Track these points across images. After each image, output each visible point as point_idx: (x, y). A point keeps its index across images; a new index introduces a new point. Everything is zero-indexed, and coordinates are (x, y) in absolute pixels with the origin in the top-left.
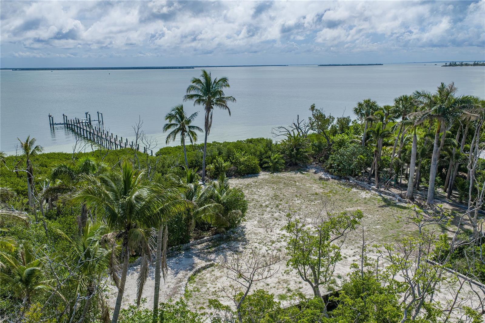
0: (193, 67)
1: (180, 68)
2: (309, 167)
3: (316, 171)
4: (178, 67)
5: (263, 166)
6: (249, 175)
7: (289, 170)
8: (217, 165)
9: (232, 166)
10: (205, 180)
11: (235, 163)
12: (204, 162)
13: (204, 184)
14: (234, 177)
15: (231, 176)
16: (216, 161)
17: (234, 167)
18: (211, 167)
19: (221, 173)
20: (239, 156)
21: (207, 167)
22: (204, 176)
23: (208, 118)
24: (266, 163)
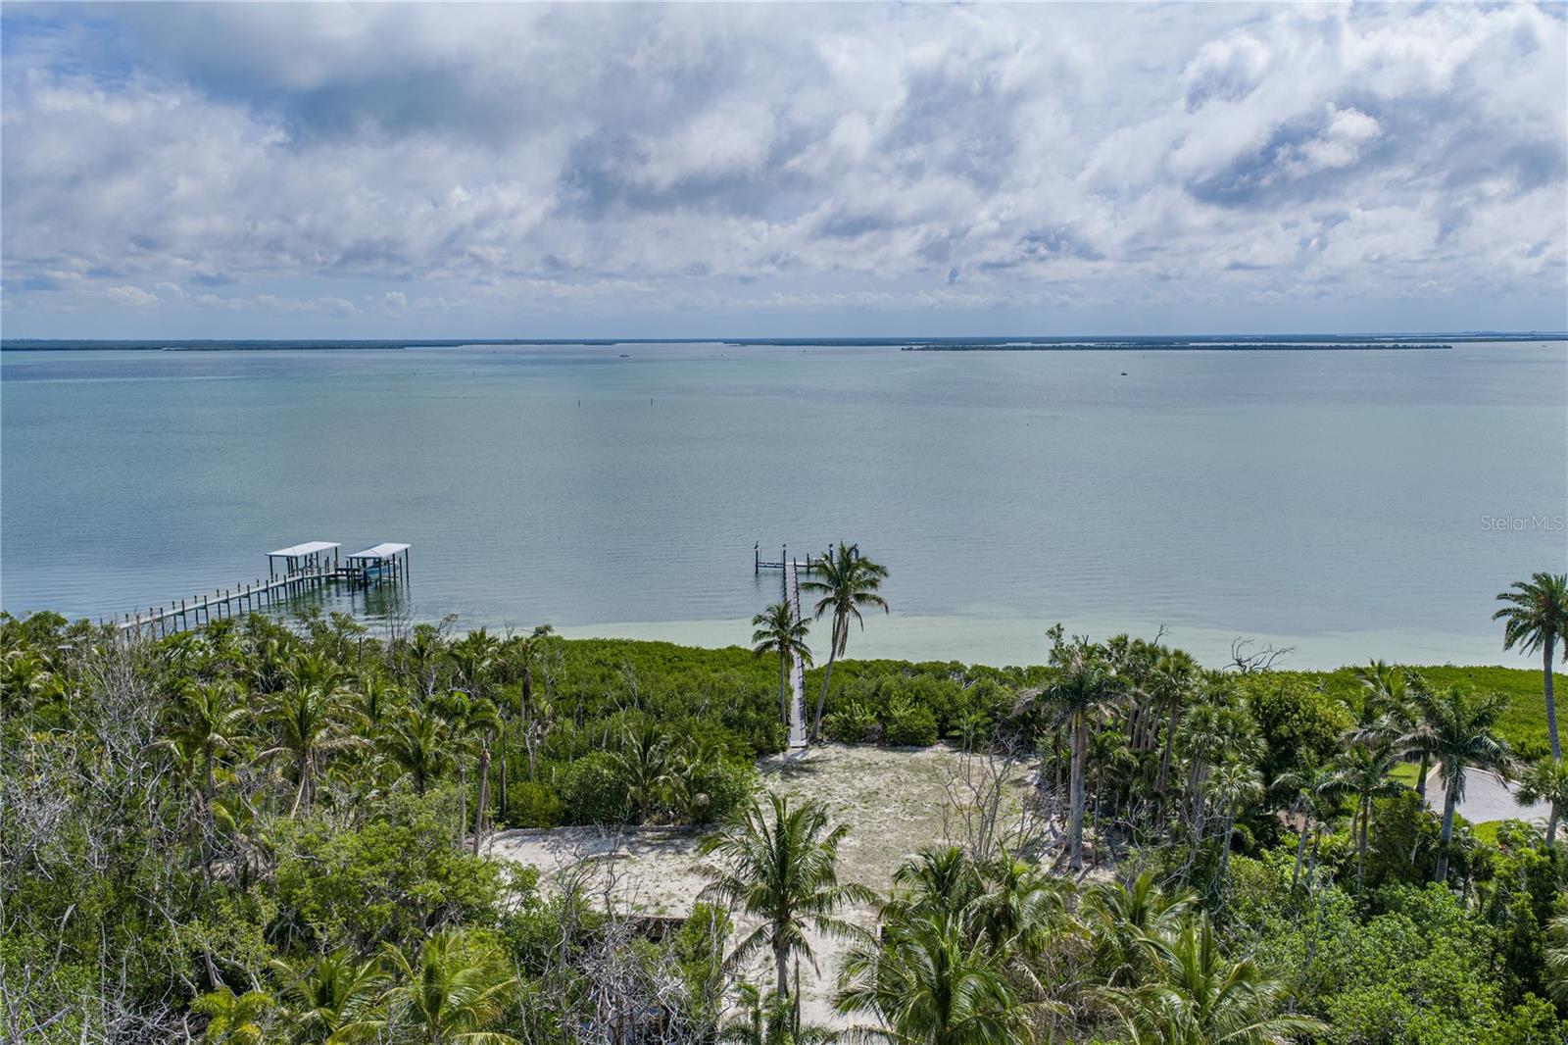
5: (946, 734)
8: (846, 715)
9: (877, 723)
10: (813, 740)
11: (885, 719)
12: (820, 708)
13: (806, 747)
14: (875, 745)
15: (874, 742)
16: (847, 707)
17: (879, 727)
18: (832, 718)
19: (851, 733)
20: (895, 707)
21: (824, 718)
22: (815, 732)
23: (839, 626)
24: (954, 728)
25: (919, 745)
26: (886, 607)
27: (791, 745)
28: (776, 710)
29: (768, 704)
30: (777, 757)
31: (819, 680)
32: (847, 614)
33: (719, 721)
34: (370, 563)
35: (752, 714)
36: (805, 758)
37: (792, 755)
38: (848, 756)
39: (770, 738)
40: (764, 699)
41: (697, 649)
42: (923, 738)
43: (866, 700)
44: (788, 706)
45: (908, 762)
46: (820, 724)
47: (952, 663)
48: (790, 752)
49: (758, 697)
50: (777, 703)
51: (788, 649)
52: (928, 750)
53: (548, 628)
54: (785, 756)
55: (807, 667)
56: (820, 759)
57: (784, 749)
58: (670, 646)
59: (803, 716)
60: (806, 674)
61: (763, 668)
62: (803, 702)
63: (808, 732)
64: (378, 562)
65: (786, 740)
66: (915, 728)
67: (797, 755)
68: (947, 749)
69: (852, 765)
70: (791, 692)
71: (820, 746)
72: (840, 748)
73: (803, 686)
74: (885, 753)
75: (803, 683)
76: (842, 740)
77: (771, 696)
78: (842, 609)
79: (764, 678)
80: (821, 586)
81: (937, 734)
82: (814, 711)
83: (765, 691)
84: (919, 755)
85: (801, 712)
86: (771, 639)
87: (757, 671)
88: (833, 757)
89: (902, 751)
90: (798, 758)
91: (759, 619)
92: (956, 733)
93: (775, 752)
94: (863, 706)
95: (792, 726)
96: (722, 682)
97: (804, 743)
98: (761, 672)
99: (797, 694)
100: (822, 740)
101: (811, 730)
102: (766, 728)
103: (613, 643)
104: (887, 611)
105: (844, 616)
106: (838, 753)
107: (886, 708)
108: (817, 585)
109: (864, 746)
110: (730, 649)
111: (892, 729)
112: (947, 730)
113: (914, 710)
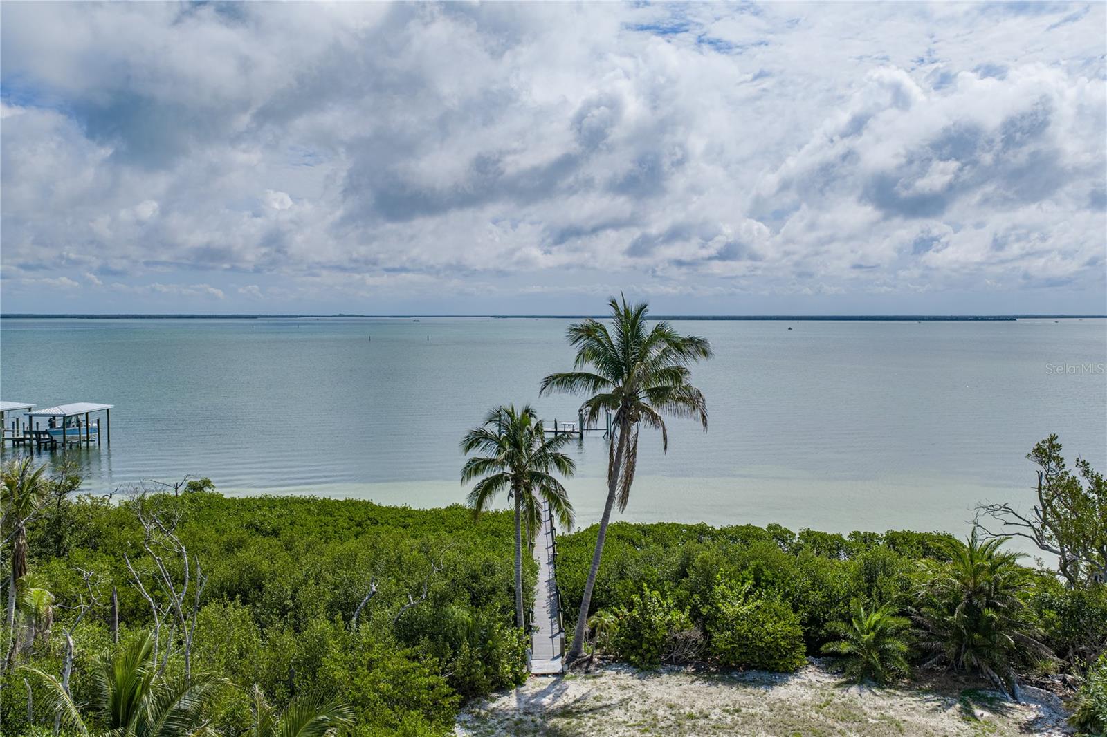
0: (1013, 318)
1: (976, 319)
2: (1019, 691)
3: (1038, 718)
4: (971, 317)
5: (822, 648)
6: (753, 674)
7: (927, 686)
8: (635, 613)
9: (692, 627)
10: (574, 660)
11: (707, 621)
12: (587, 599)
13: (560, 675)
14: (690, 669)
15: (686, 664)
16: (636, 598)
17: (695, 633)
18: (608, 618)
19: (645, 646)
20: (724, 597)
21: (593, 619)
22: (578, 645)
23: (620, 449)
24: (835, 637)
25: (773, 671)
26: (704, 417)
27: (534, 671)
28: (508, 601)
29: (493, 591)
30: (504, 699)
31: (579, 551)
32: (634, 428)
33: (386, 631)
34: (59, 424)
35: (460, 612)
36: (560, 702)
37: (536, 695)
38: (644, 697)
39: (490, 661)
40: (487, 582)
41: (404, 509)
42: (781, 657)
43: (667, 585)
44: (528, 591)
45: (763, 709)
46: (587, 629)
47: (770, 527)
48: (531, 687)
49: (475, 578)
50: (510, 589)
51: (529, 491)
52: (793, 681)
53: (206, 483)
54: (519, 696)
55: (560, 531)
56: (591, 703)
57: (519, 681)
58: (367, 505)
59: (554, 612)
60: (558, 543)
61: (493, 533)
62: (557, 588)
63: (564, 643)
64: (67, 420)
65: (524, 661)
66: (768, 638)
67: (544, 693)
68: (827, 679)
69: (655, 718)
70: (534, 570)
71: (587, 672)
72: (626, 678)
73: (554, 560)
74: (713, 689)
75: (554, 555)
76: (626, 660)
77: (498, 577)
78: (625, 419)
79: (493, 547)
80: (588, 377)
81: (803, 648)
82: (577, 603)
83: (489, 569)
84: (779, 692)
85: (551, 604)
86: (497, 472)
87: (483, 538)
88: (615, 700)
89: (746, 683)
90: (546, 701)
91: (475, 439)
92: (845, 647)
93: (502, 687)
94: (663, 594)
95: (537, 630)
96: (415, 553)
97: (557, 666)
98: (490, 539)
99: (545, 573)
100: (590, 660)
101: (571, 639)
102: (485, 641)
103: (286, 502)
104: (705, 424)
105: (629, 430)
106: (624, 688)
107: (706, 600)
108: (580, 375)
109: (670, 672)
110: (449, 509)
111: (721, 639)
112: (824, 640)
113: (759, 603)
